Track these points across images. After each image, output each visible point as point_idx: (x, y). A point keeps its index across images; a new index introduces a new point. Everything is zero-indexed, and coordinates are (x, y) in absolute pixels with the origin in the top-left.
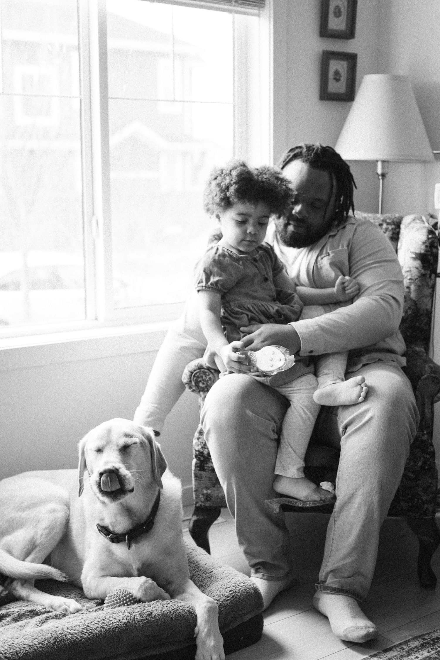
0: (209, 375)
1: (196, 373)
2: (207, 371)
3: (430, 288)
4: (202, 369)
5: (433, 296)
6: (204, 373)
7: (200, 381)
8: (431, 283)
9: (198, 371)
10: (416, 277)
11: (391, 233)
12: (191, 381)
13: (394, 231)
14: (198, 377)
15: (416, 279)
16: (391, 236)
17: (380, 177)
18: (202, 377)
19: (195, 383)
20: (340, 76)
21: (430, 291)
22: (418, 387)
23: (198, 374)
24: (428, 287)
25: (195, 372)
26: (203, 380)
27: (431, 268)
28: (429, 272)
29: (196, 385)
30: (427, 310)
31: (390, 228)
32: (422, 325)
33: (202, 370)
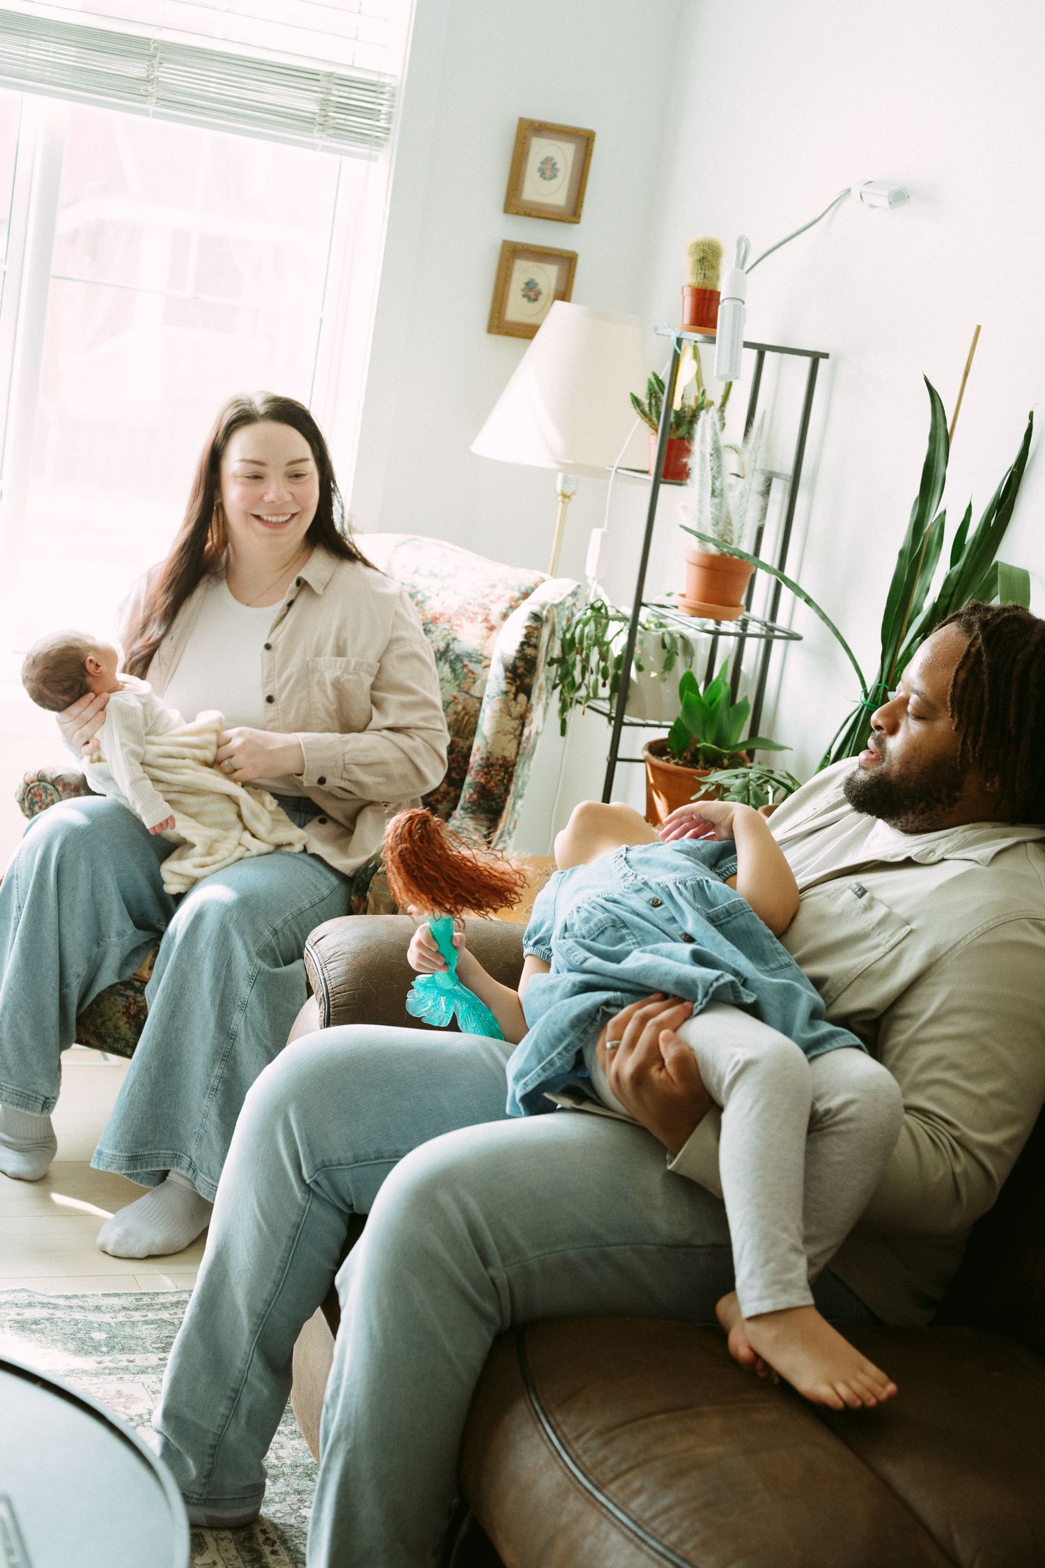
0: (51, 795)
1: (33, 788)
2: (50, 787)
3: (516, 719)
4: (44, 781)
5: (521, 734)
6: (46, 789)
7: (37, 802)
8: (517, 709)
9: (37, 783)
10: (494, 695)
11: (507, 605)
12: (24, 799)
13: (513, 603)
14: (35, 795)
15: (494, 697)
16: (504, 611)
17: (560, 498)
18: (41, 796)
19: (29, 805)
20: (538, 294)
21: (515, 724)
22: (371, 885)
23: (35, 789)
24: (510, 716)
25: (31, 785)
26: (41, 801)
27: (518, 683)
28: (513, 689)
29: (30, 808)
30: (504, 758)
31: (507, 597)
32: (492, 784)
33: (43, 784)
